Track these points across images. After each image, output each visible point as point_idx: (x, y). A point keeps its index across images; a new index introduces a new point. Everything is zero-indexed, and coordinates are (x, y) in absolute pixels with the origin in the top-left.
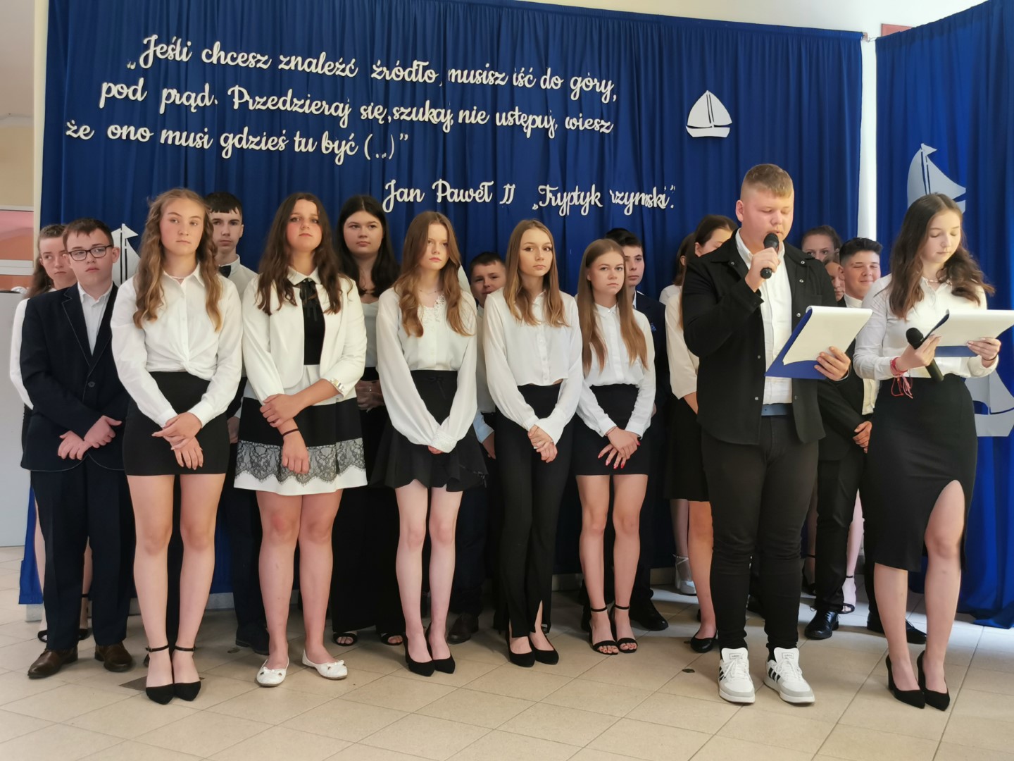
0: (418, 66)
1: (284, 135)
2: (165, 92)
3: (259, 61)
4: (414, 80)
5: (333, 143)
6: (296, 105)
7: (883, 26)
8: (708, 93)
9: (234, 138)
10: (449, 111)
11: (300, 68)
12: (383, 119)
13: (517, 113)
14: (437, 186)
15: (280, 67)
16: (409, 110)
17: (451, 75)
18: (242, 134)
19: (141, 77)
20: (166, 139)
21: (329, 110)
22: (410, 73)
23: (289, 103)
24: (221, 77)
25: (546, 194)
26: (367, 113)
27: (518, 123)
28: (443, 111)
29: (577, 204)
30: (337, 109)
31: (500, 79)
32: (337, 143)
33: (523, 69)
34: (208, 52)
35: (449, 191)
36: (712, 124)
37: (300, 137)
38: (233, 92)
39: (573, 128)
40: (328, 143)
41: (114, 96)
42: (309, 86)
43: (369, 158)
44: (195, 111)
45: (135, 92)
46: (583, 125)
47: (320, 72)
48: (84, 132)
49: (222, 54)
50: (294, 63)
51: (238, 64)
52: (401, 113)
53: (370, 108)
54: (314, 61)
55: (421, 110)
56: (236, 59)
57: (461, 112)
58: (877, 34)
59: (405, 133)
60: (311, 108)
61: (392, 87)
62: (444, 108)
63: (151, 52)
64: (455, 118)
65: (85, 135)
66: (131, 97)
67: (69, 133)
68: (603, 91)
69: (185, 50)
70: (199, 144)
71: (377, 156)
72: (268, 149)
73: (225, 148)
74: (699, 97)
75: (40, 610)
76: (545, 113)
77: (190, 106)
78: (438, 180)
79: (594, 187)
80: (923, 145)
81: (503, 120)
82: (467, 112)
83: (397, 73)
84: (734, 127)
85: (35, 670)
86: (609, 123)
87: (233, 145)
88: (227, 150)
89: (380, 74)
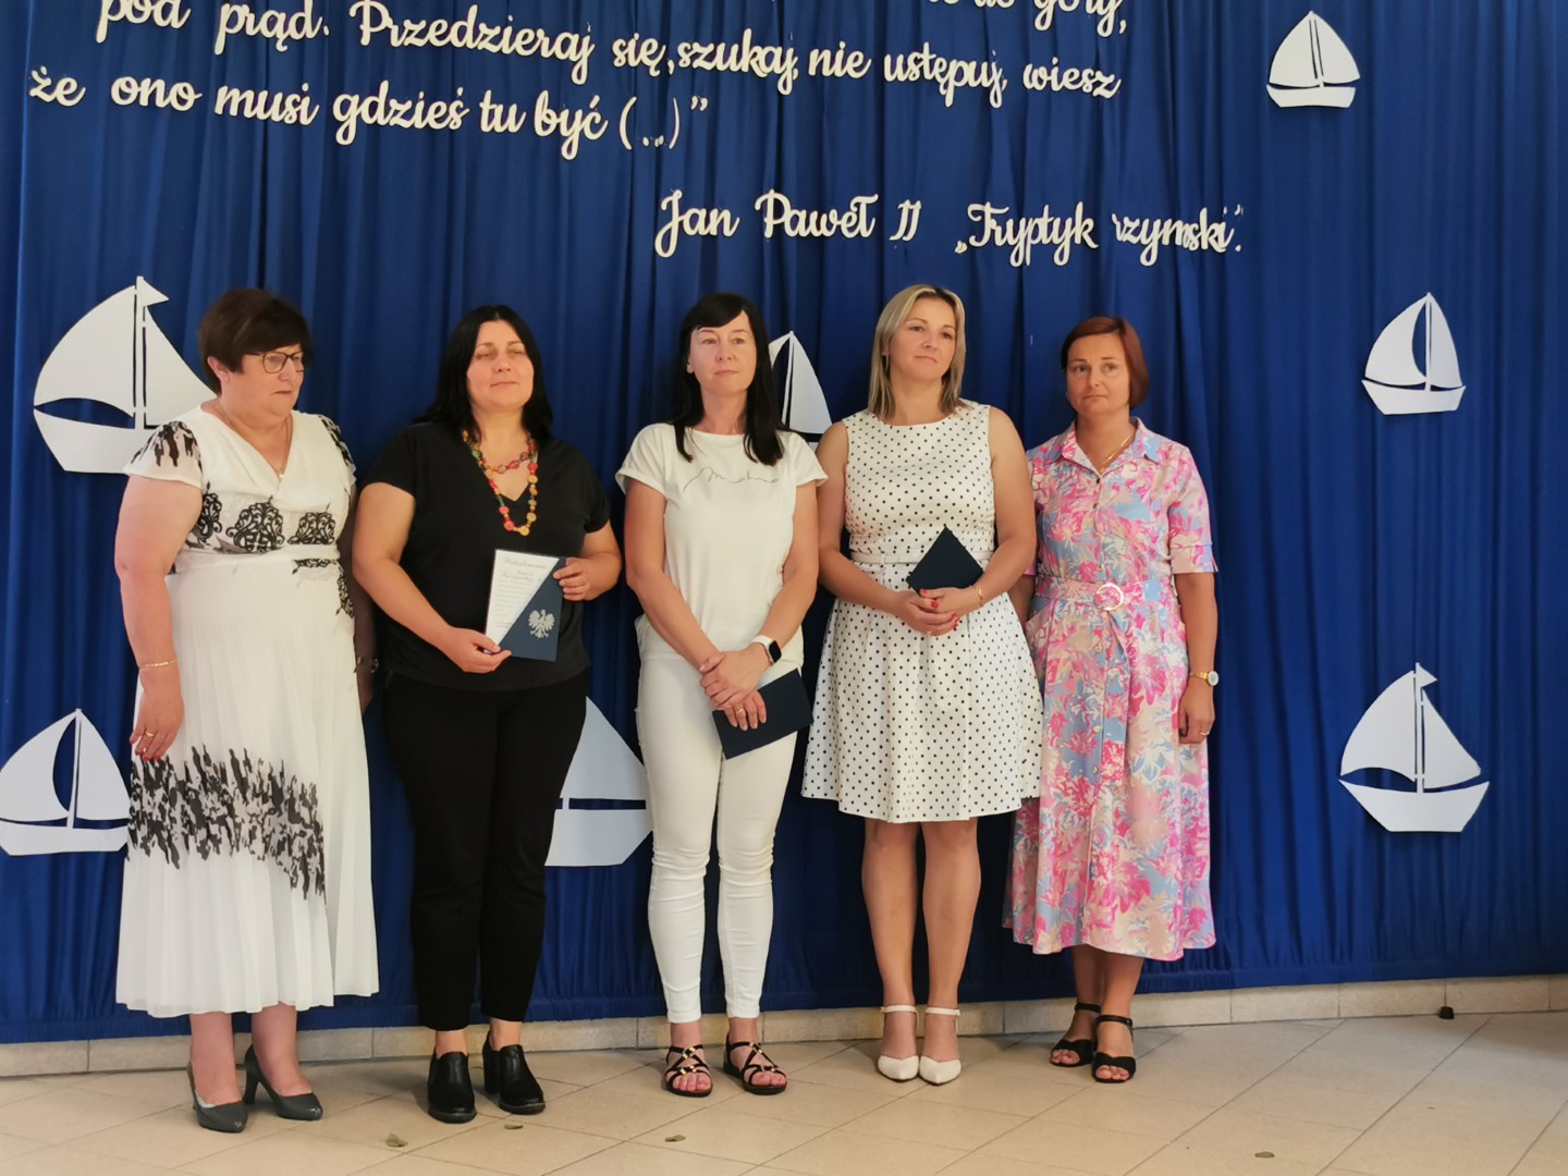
1: (460, 98)
2: (226, 11)
5: (558, 116)
6: (485, 36)
8: (1311, 16)
9: (359, 104)
10: (790, 52)
12: (656, 69)
13: (926, 56)
14: (764, 204)
16: (711, 47)
18: (377, 95)
20: (227, 105)
21: (550, 47)
23: (471, 33)
25: (983, 221)
26: (626, 53)
27: (928, 76)
28: (778, 52)
29: (1046, 241)
30: (565, 44)
32: (565, 114)
35: (789, 213)
36: (1320, 81)
37: (492, 103)
38: (360, 10)
39: (1040, 88)
40: (548, 116)
41: (125, 17)
43: (628, 146)
44: (285, 48)
45: (167, 11)
46: (1060, 80)
48: (64, 92)
52: (695, 55)
53: (632, 44)
55: (735, 48)
57: (814, 54)
59: (701, 96)
60: (514, 43)
61: (676, 4)
62: (781, 45)
64: (802, 65)
65: (68, 97)
66: (160, 22)
67: (34, 92)
68: (1101, 13)
70: (290, 116)
71: (646, 142)
72: (428, 125)
73: (342, 123)
74: (1297, 22)
76: (982, 55)
77: (275, 39)
78: (767, 192)
79: (1080, 208)
81: (899, 70)
82: (827, 54)
84: (1363, 87)
86: (1112, 78)
87: (359, 117)
88: (347, 129)
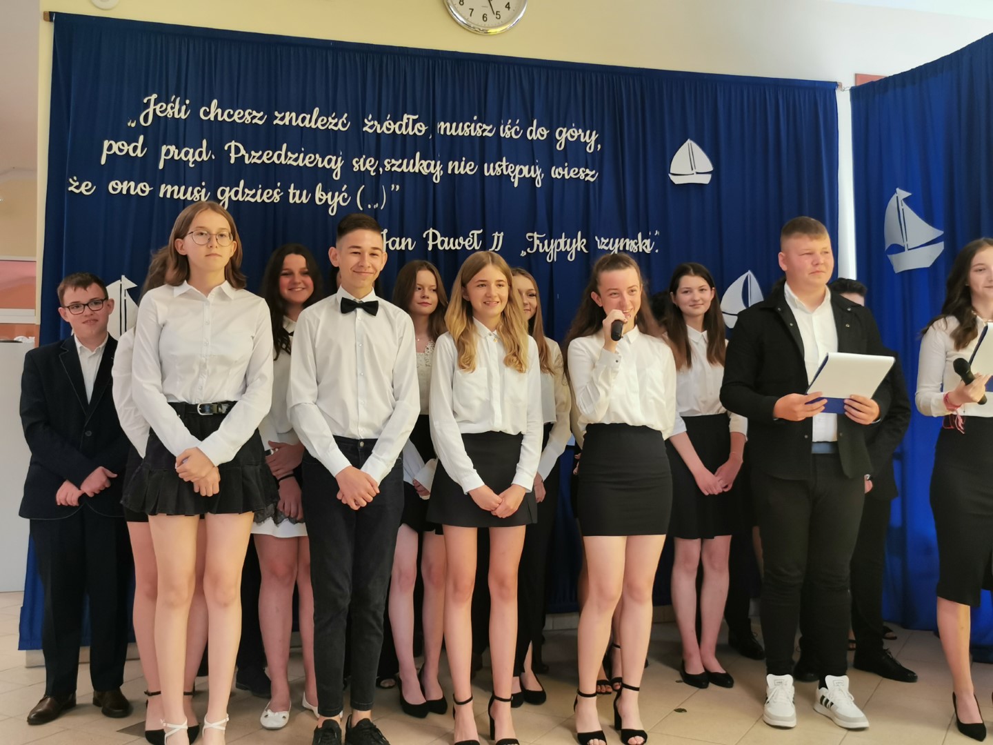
0: (408, 119)
1: (279, 188)
2: (164, 149)
3: (255, 117)
4: (405, 133)
5: (327, 195)
6: (290, 158)
7: (857, 76)
8: (689, 141)
9: (230, 192)
10: (439, 163)
11: (294, 124)
12: (374, 171)
13: (504, 163)
14: (428, 234)
15: (275, 123)
16: (400, 161)
17: (440, 128)
18: (238, 186)
19: (140, 135)
20: (165, 193)
21: (322, 162)
22: (401, 126)
23: (284, 157)
24: (218, 133)
25: (533, 240)
26: (359, 165)
28: (433, 163)
29: (563, 250)
30: (329, 161)
31: (487, 131)
32: (330, 194)
33: (510, 121)
34: (205, 110)
35: (439, 239)
36: (694, 171)
37: (294, 189)
38: (230, 147)
39: (559, 177)
40: (322, 195)
41: (115, 152)
42: (303, 140)
43: (361, 209)
44: (193, 165)
45: (135, 149)
46: (568, 174)
47: (314, 127)
48: (86, 188)
49: (219, 111)
50: (288, 118)
51: (234, 120)
52: (393, 165)
53: (362, 160)
54: (308, 117)
55: (412, 161)
56: (233, 115)
57: (451, 163)
58: (852, 84)
59: (396, 184)
60: (305, 161)
61: (383, 141)
62: (434, 159)
63: (151, 110)
64: (445, 169)
65: (87, 191)
66: (132, 154)
67: (70, 189)
68: (588, 141)
69: (184, 108)
71: (369, 206)
72: (263, 200)
74: (682, 145)
75: (39, 656)
76: (531, 163)
77: (188, 161)
78: (429, 229)
79: (579, 233)
80: (898, 190)
81: (490, 171)
82: (456, 163)
83: (389, 126)
84: (715, 174)
85: (35, 716)
86: (594, 172)
87: (230, 197)
89: (371, 127)
